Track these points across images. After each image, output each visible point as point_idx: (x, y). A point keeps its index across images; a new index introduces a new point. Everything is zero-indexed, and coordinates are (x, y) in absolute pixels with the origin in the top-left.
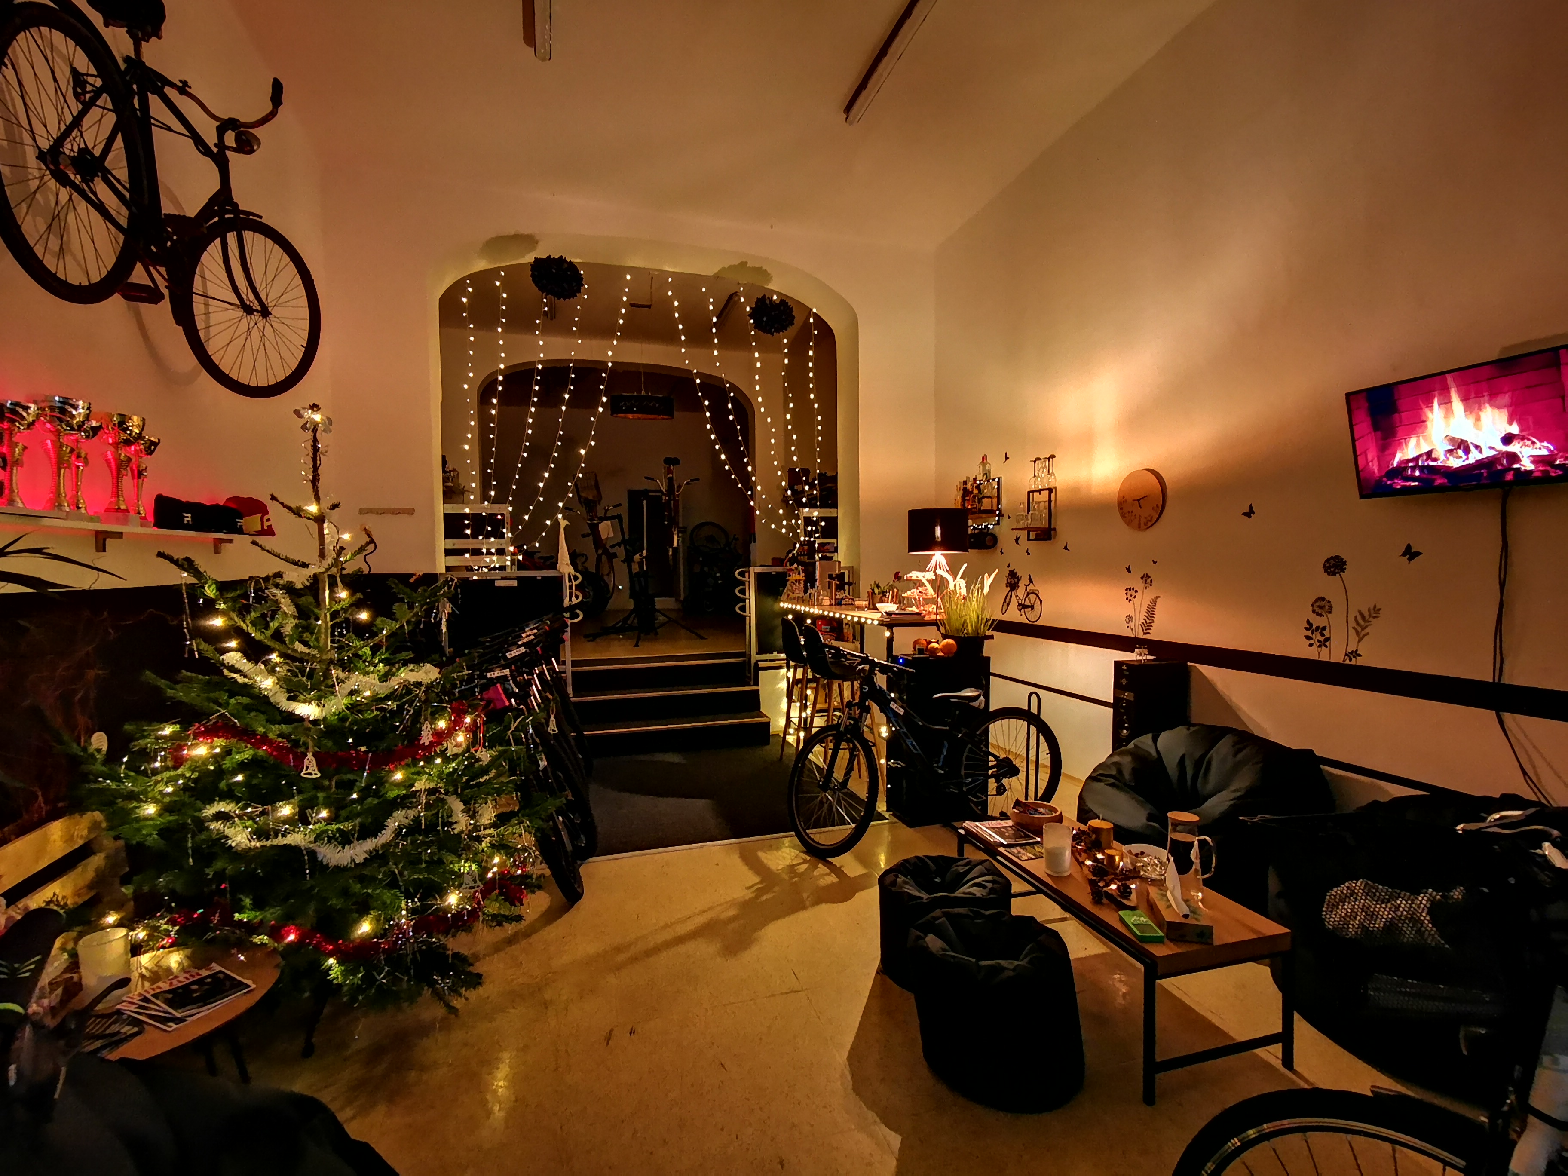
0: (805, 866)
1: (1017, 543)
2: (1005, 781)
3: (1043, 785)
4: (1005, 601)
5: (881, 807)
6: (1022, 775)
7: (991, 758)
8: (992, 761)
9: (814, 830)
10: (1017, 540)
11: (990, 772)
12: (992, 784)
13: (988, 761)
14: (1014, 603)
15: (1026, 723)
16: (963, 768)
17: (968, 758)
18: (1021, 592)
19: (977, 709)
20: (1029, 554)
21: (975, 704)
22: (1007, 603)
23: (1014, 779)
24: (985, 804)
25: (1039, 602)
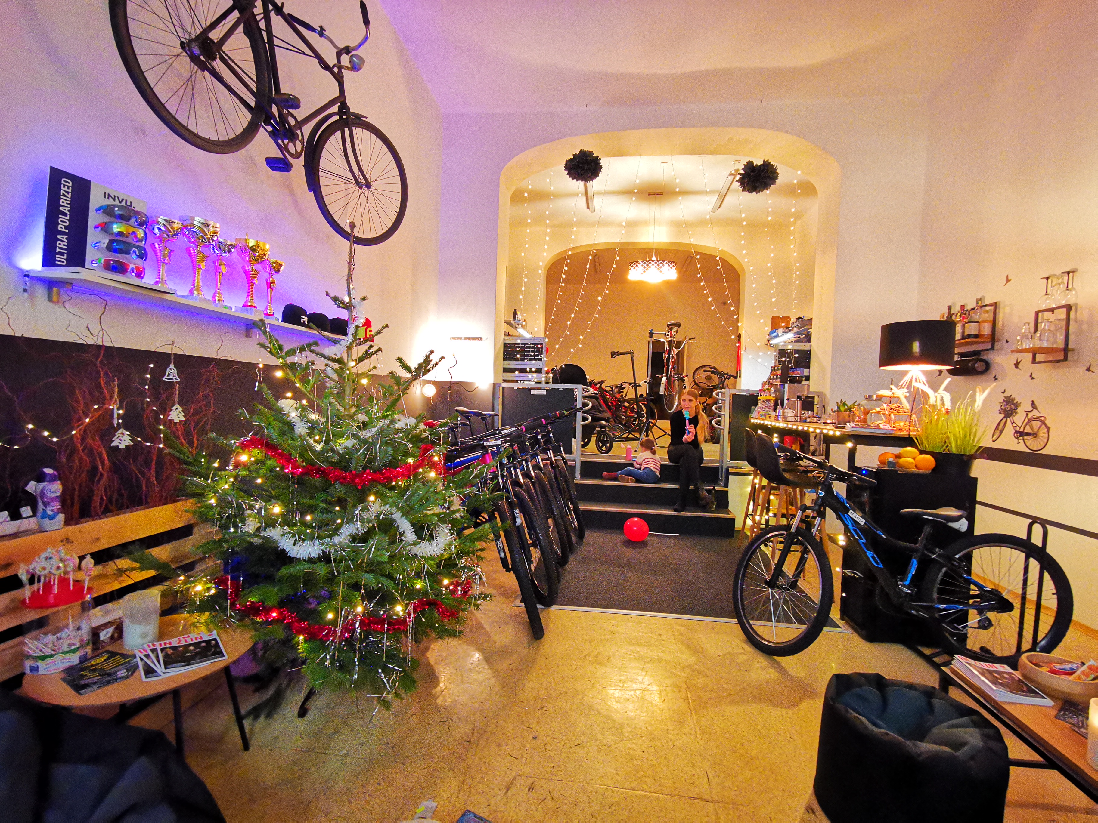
0: (745, 657)
1: (1017, 367)
2: (991, 615)
3: (1044, 628)
4: (997, 428)
5: (835, 613)
6: (1016, 613)
7: (972, 587)
8: (974, 591)
9: (759, 623)
10: (1017, 365)
11: (971, 601)
12: (974, 618)
13: (969, 590)
14: (1009, 430)
15: (1023, 555)
16: (935, 591)
17: (942, 582)
18: (1019, 418)
19: (957, 531)
20: (1033, 378)
21: (955, 525)
22: (999, 429)
23: (1005, 615)
24: (963, 638)
25: (1046, 430)
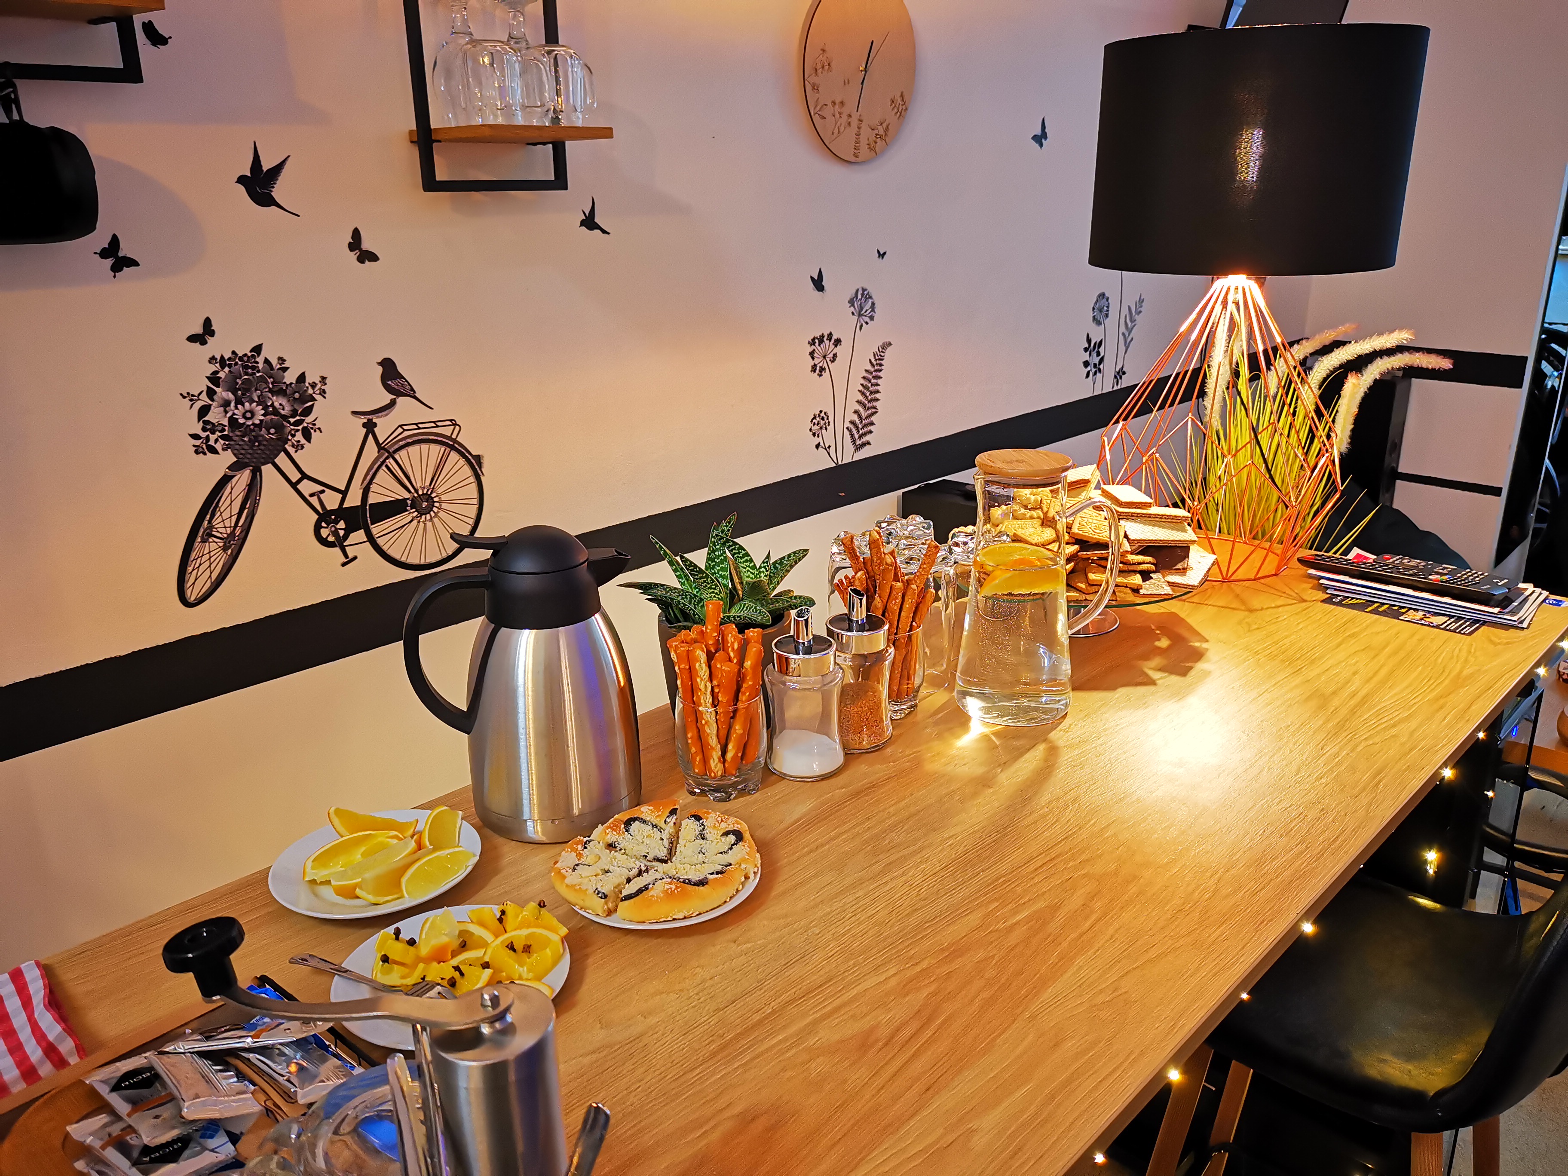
4: (201, 533)
14: (280, 520)
18: (330, 451)
20: (367, 257)
22: (217, 534)
25: (467, 471)
